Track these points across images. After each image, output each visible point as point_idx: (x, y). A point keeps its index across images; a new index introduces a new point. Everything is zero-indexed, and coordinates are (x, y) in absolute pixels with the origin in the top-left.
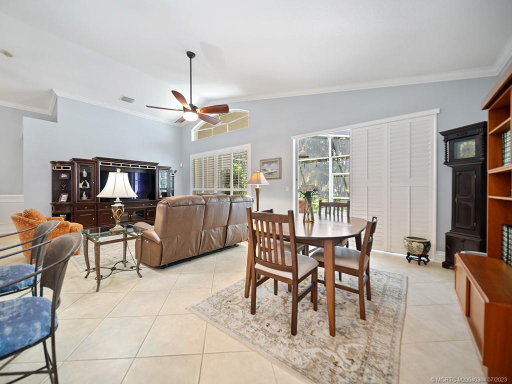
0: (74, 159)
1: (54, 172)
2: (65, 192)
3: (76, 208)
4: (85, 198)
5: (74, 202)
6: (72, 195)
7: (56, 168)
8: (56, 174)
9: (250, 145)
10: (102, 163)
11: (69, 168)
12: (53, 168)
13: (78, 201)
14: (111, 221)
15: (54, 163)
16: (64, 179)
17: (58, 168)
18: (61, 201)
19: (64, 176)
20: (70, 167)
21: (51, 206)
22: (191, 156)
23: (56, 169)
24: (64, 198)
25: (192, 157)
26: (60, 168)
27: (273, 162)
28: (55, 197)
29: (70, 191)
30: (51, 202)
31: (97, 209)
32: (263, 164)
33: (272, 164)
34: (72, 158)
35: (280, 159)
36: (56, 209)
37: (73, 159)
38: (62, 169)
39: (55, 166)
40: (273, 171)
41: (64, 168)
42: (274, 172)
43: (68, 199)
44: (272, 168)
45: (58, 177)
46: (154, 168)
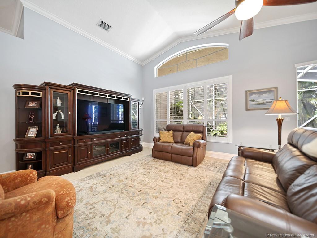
0: (46, 84)
1: (18, 99)
2: (33, 125)
3: (48, 145)
4: (59, 131)
5: (46, 137)
6: (43, 129)
7: (21, 93)
8: (21, 101)
9: (231, 76)
10: (79, 91)
11: (39, 94)
12: (18, 94)
13: (51, 135)
14: (89, 156)
15: (18, 87)
16: (32, 109)
17: (24, 93)
18: (29, 136)
19: (32, 105)
20: (41, 93)
21: (15, 143)
22: (154, 90)
23: (21, 95)
24: (32, 132)
25: (156, 91)
26: (28, 93)
27: (265, 92)
28: (21, 131)
29: (41, 123)
30: (15, 138)
31: (74, 144)
32: (251, 94)
33: (264, 94)
34: (43, 82)
35: (276, 88)
36: (22, 147)
37: (45, 82)
38: (30, 95)
39: (21, 91)
40: (265, 101)
41: (32, 94)
42: (267, 102)
43: (39, 134)
44: (264, 99)
45: (25, 106)
46: (128, 99)
